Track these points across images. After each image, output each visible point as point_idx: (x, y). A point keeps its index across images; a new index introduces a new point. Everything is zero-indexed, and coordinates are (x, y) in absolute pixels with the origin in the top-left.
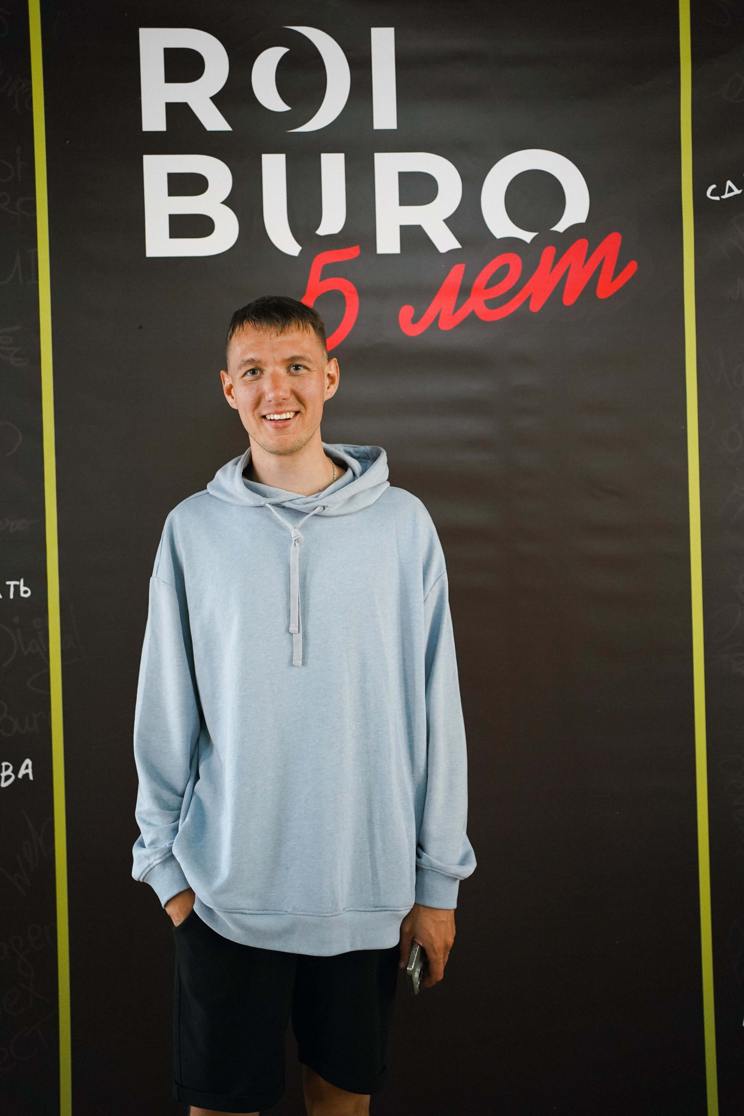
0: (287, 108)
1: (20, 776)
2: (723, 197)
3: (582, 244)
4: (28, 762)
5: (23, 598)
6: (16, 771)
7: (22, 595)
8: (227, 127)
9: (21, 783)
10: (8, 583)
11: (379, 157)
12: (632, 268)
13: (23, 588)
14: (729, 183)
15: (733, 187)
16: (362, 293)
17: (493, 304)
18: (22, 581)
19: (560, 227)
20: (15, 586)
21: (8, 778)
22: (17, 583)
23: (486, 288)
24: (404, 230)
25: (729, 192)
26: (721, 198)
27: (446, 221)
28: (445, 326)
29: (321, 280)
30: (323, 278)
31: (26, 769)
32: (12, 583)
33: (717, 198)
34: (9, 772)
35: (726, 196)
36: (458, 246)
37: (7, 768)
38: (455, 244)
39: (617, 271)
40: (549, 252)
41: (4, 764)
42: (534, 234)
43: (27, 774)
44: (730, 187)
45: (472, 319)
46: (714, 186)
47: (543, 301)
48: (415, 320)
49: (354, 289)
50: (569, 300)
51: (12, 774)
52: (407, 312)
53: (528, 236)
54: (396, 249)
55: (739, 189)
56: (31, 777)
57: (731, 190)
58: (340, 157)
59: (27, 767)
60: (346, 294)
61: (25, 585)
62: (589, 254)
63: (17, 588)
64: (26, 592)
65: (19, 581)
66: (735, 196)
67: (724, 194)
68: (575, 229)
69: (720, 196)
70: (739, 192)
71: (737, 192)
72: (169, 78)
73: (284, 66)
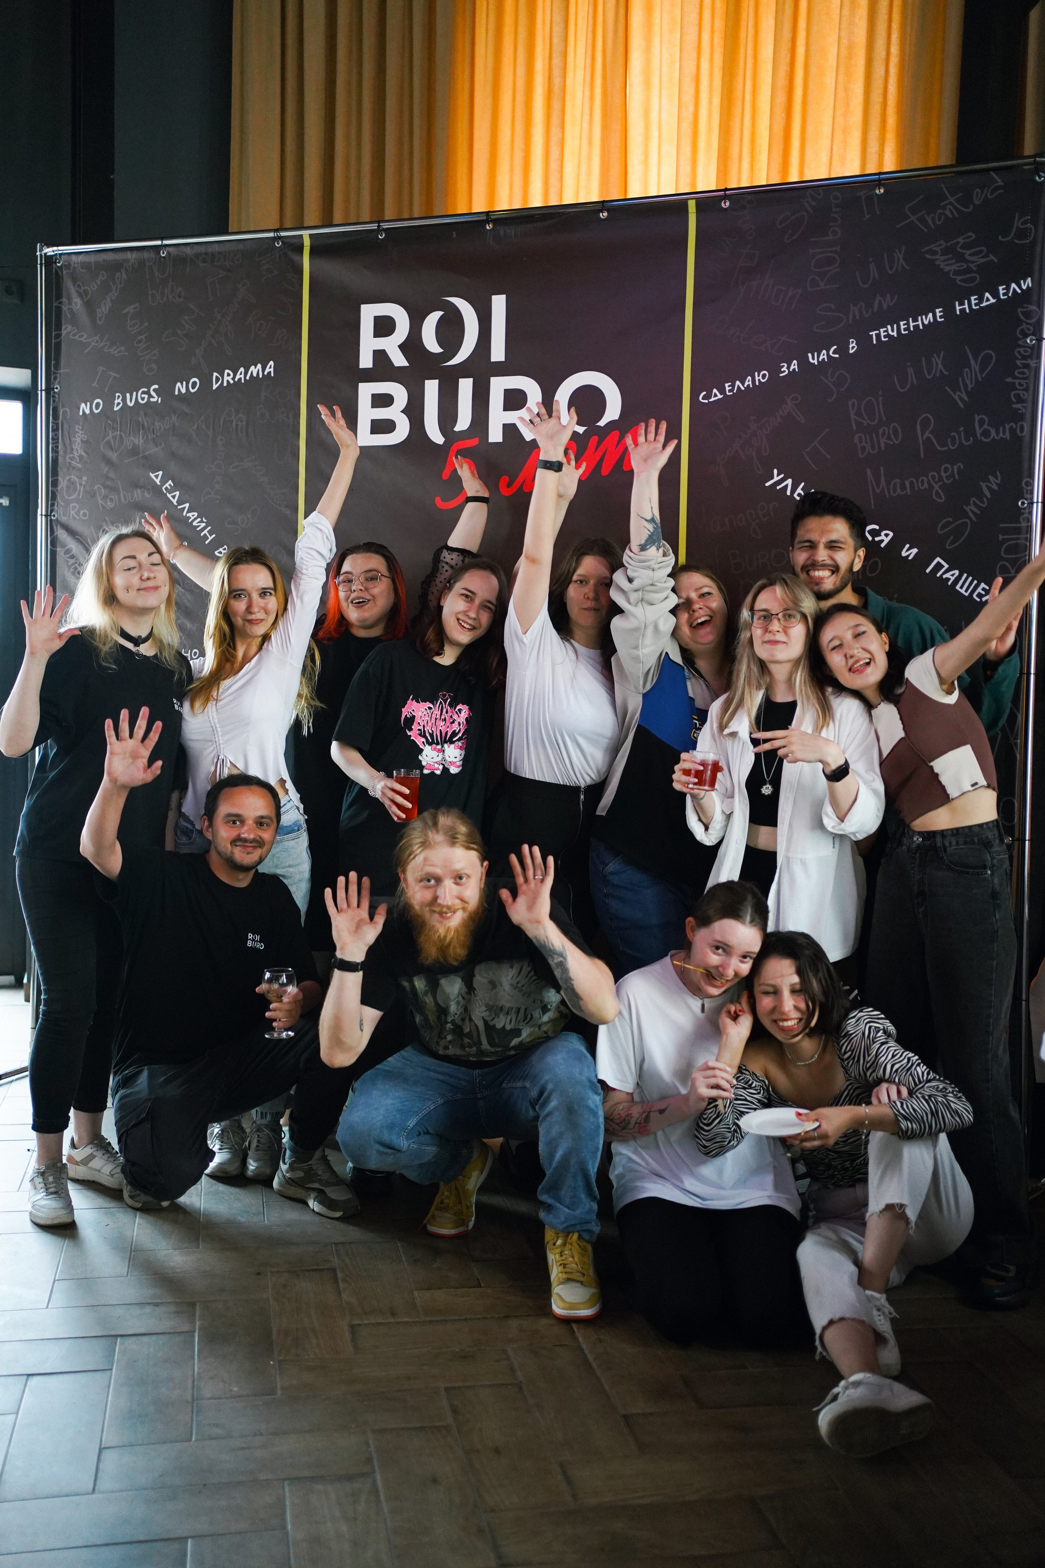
0: (440, 350)
2: (711, 400)
3: (616, 434)
8: (407, 364)
11: (493, 380)
14: (715, 391)
15: (718, 393)
19: (602, 423)
24: (505, 426)
25: (714, 397)
26: (709, 401)
28: (526, 489)
33: (706, 401)
35: (713, 399)
40: (594, 440)
42: (584, 428)
44: (715, 394)
46: (705, 393)
48: (509, 485)
49: (473, 465)
50: (605, 471)
52: (504, 480)
53: (582, 430)
54: (500, 439)
55: (722, 394)
57: (716, 396)
58: (471, 380)
62: (619, 441)
66: (718, 400)
67: (711, 398)
68: (611, 424)
69: (708, 399)
70: (722, 396)
71: (720, 396)
72: (376, 335)
73: (440, 323)
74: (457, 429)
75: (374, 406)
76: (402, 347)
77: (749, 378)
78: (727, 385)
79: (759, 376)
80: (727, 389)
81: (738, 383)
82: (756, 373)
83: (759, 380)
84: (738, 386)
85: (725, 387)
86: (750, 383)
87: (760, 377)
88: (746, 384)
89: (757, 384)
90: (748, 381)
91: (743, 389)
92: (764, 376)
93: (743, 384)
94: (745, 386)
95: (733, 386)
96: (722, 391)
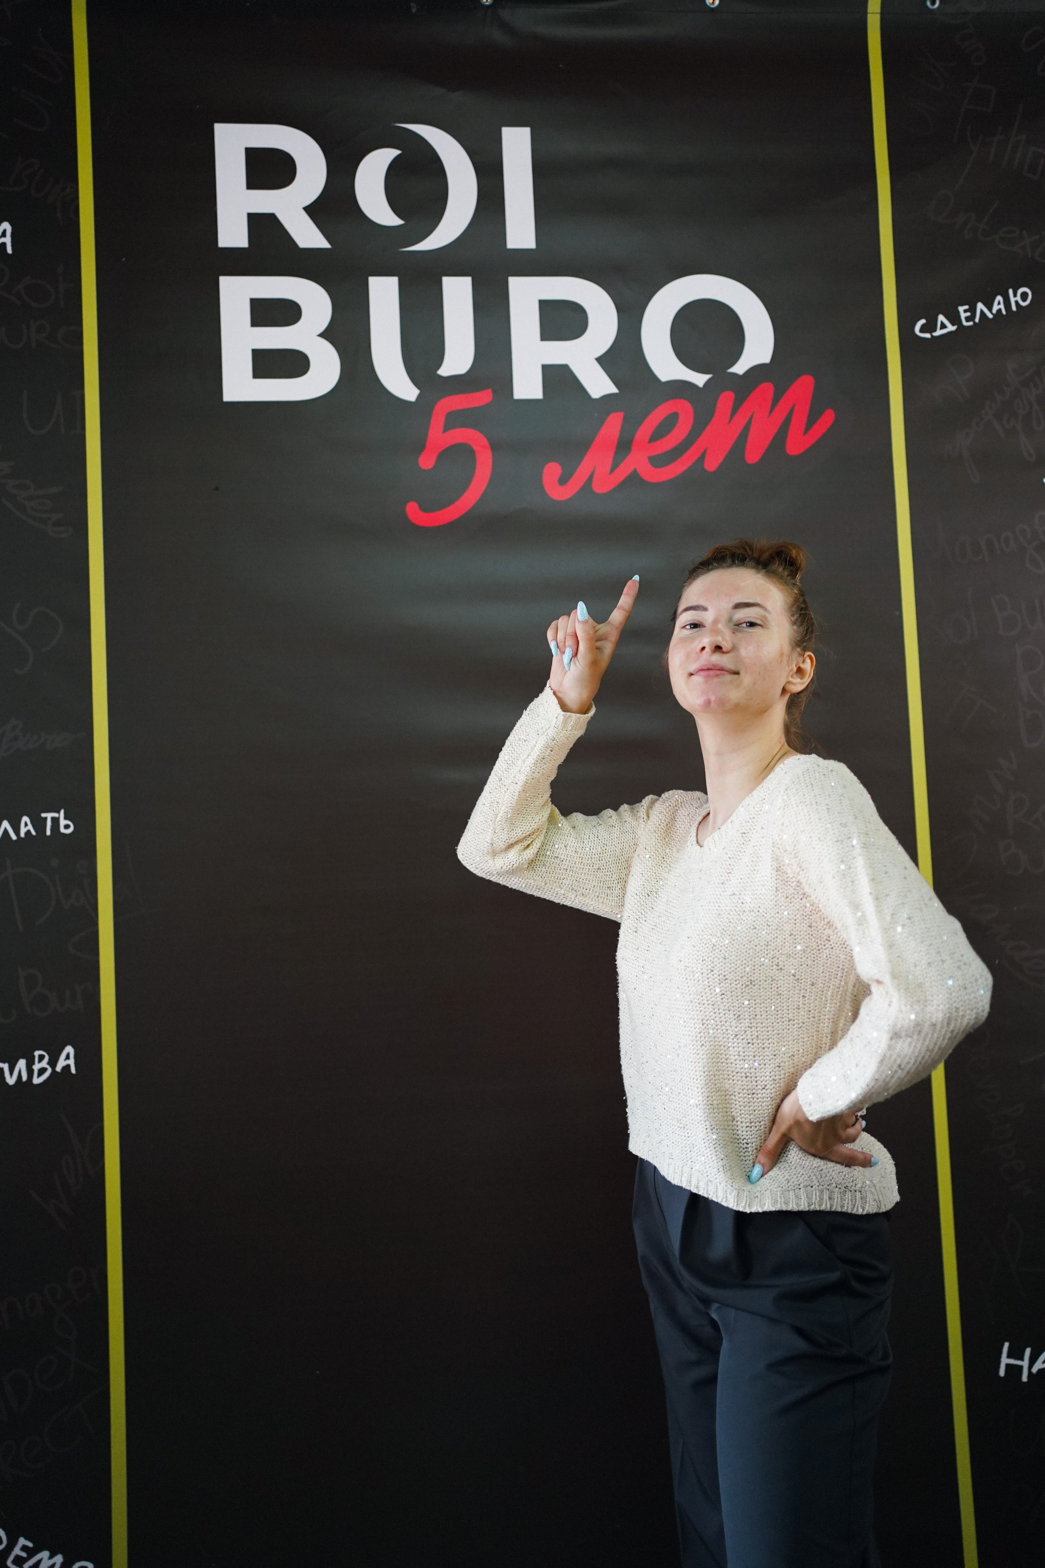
0: (399, 222)
1: (59, 1068)
2: (935, 334)
3: (767, 389)
4: (69, 1049)
5: (64, 834)
6: (53, 1063)
7: (63, 830)
8: (324, 244)
9: (59, 1078)
10: (43, 815)
11: (514, 282)
12: (828, 418)
13: (63, 822)
14: (941, 318)
15: (947, 323)
16: (495, 447)
17: (657, 461)
18: (62, 812)
19: (740, 368)
20: (53, 819)
21: (42, 1071)
22: (56, 815)
23: (650, 442)
24: (547, 370)
25: (941, 328)
26: (932, 336)
27: (599, 360)
28: (599, 488)
29: (444, 432)
30: (446, 428)
31: (67, 1058)
32: (49, 816)
33: (928, 336)
34: (44, 1064)
35: (939, 332)
36: (614, 390)
37: (41, 1058)
38: (611, 388)
39: (811, 421)
40: (726, 399)
41: (37, 1053)
43: (68, 1066)
44: (942, 323)
45: (634, 480)
46: (923, 321)
47: (721, 459)
48: (563, 480)
49: (486, 442)
50: (753, 456)
51: (48, 1067)
52: (552, 471)
53: (700, 379)
54: (537, 393)
55: (953, 325)
56: (73, 1071)
57: (943, 326)
58: (467, 281)
59: (68, 1057)
60: (476, 448)
61: (66, 818)
62: (776, 401)
63: (56, 821)
64: (67, 827)
65: (59, 812)
66: (949, 333)
67: (935, 330)
68: (757, 371)
69: (931, 332)
70: (953, 328)
71: (951, 328)
72: (252, 184)
73: (394, 171)
74: (445, 371)
75: (256, 321)
76: (310, 210)
77: (999, 298)
78: (961, 309)
79: (1015, 296)
80: (963, 316)
81: (980, 306)
82: (1011, 291)
83: (1017, 302)
84: (982, 312)
85: (958, 312)
86: (1002, 306)
87: (1018, 298)
88: (995, 308)
89: (1014, 308)
90: (998, 304)
91: (990, 316)
92: (1024, 296)
93: (990, 309)
94: (994, 311)
95: (973, 310)
96: (954, 318)
